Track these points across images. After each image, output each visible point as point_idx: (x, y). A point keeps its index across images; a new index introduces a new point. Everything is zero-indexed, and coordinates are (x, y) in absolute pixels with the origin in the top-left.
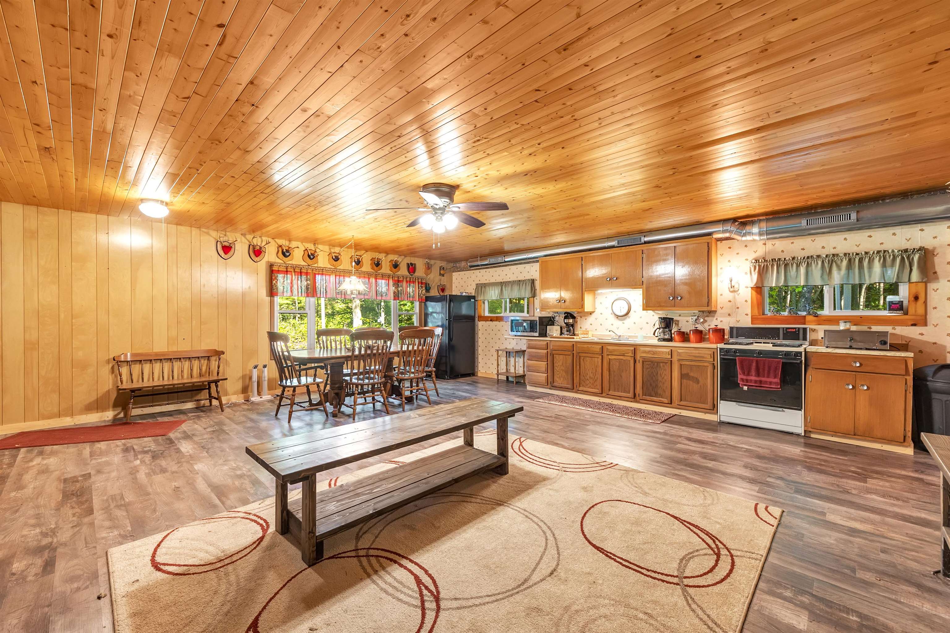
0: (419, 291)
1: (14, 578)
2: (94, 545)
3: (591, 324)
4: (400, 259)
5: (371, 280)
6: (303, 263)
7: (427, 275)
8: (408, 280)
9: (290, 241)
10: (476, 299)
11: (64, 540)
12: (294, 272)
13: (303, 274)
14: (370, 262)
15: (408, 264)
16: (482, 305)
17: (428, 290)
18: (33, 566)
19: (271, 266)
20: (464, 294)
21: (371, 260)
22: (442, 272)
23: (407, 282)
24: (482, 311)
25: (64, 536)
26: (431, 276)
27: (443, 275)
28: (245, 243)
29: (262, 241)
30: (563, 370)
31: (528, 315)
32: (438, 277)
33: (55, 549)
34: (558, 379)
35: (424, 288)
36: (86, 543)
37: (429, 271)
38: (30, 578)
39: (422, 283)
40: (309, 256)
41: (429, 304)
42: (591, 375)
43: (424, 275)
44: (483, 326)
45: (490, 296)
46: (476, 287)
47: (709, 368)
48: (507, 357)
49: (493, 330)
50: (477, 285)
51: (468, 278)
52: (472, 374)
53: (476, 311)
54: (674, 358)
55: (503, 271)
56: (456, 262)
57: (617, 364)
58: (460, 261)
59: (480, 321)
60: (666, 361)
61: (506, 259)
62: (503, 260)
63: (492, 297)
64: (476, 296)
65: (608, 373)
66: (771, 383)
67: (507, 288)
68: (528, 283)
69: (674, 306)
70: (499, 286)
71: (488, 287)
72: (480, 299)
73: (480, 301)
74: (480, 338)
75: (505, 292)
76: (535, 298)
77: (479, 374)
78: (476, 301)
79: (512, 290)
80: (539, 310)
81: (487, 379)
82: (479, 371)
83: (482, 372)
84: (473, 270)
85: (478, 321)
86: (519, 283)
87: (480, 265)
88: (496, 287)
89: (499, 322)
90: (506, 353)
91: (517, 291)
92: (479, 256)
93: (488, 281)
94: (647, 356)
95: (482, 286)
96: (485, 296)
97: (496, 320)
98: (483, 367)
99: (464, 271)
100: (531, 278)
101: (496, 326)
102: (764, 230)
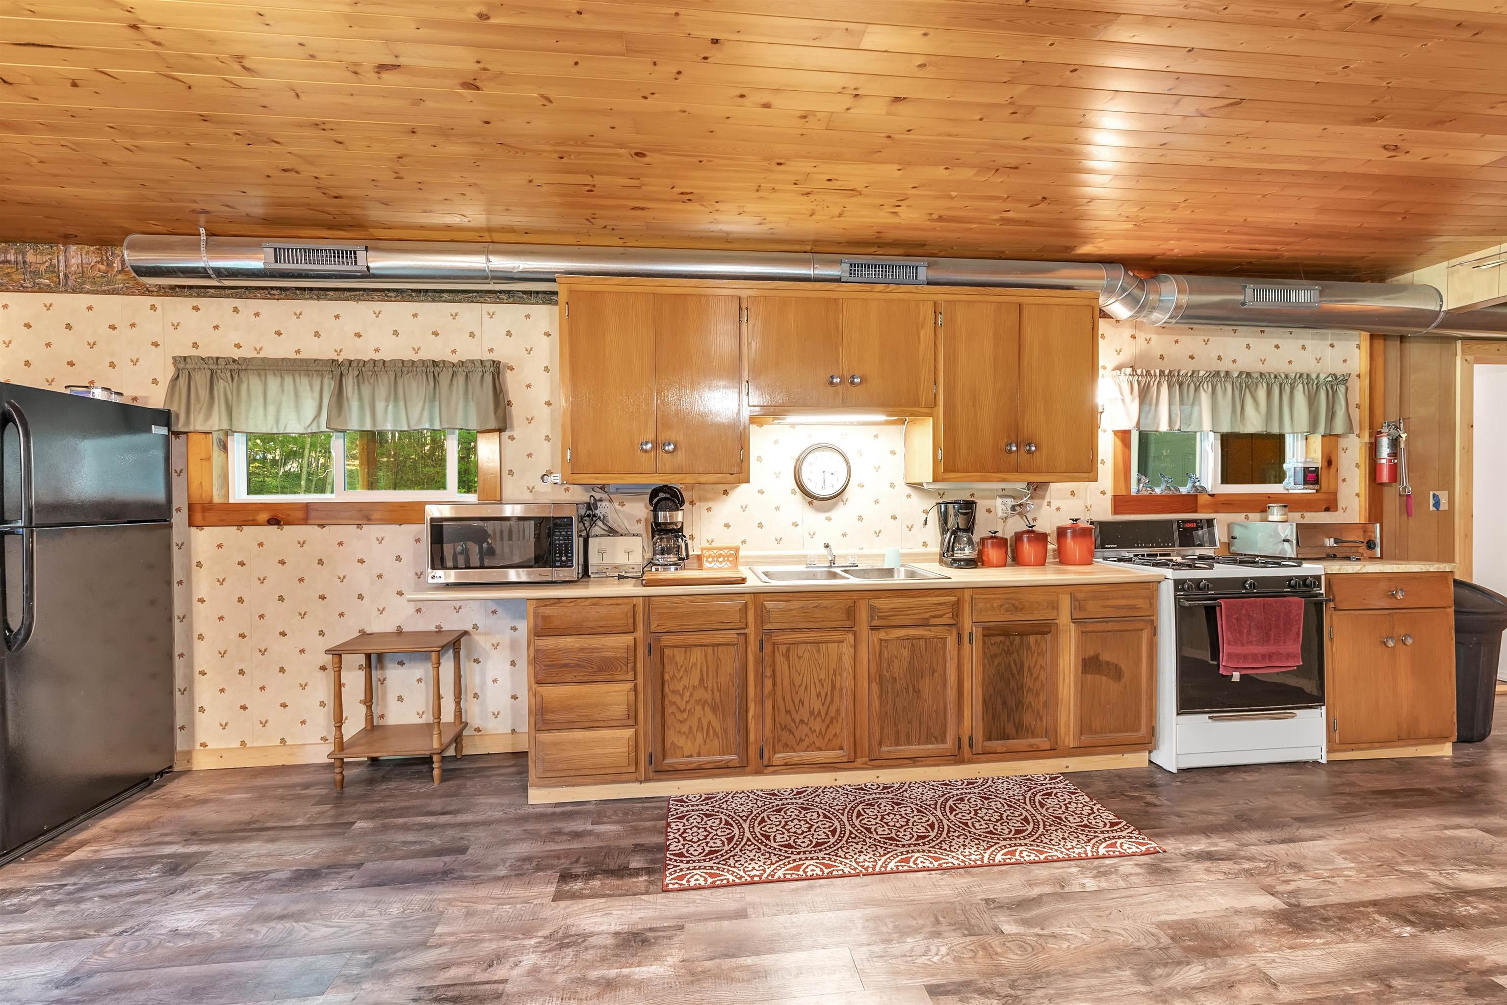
3: (727, 526)
10: (180, 427)
16: (216, 454)
24: (216, 482)
30: (704, 703)
31: (472, 498)
34: (681, 741)
42: (817, 705)
44: (220, 546)
45: (265, 415)
46: (178, 370)
47: (1145, 635)
48: (368, 669)
49: (282, 562)
50: (182, 364)
51: (113, 327)
52: (161, 773)
53: (178, 483)
54: (1064, 618)
55: (337, 317)
56: (24, 242)
57: (905, 653)
58: (51, 242)
59: (199, 527)
60: (1045, 629)
61: (371, 262)
62: (356, 261)
63: (277, 421)
64: (174, 409)
65: (875, 687)
66: (1289, 656)
67: (366, 390)
68: (481, 374)
69: (1016, 469)
70: (322, 376)
71: (260, 375)
72: (199, 428)
73: (203, 436)
74: (202, 601)
75: (355, 404)
76: (505, 435)
77: (202, 762)
78: (177, 434)
79: (396, 399)
80: (557, 478)
81: (260, 782)
82: (198, 747)
83: (217, 750)
84: (147, 292)
85: (191, 525)
86: (436, 373)
87: (213, 269)
88: (305, 381)
89: (322, 526)
90: (368, 657)
91: (421, 404)
92: (202, 222)
93: (246, 353)
94: (997, 617)
95: (212, 370)
96: (234, 415)
97: (303, 519)
98: (224, 726)
99: (87, 293)
100: (487, 356)
101: (302, 544)
102: (1185, 299)
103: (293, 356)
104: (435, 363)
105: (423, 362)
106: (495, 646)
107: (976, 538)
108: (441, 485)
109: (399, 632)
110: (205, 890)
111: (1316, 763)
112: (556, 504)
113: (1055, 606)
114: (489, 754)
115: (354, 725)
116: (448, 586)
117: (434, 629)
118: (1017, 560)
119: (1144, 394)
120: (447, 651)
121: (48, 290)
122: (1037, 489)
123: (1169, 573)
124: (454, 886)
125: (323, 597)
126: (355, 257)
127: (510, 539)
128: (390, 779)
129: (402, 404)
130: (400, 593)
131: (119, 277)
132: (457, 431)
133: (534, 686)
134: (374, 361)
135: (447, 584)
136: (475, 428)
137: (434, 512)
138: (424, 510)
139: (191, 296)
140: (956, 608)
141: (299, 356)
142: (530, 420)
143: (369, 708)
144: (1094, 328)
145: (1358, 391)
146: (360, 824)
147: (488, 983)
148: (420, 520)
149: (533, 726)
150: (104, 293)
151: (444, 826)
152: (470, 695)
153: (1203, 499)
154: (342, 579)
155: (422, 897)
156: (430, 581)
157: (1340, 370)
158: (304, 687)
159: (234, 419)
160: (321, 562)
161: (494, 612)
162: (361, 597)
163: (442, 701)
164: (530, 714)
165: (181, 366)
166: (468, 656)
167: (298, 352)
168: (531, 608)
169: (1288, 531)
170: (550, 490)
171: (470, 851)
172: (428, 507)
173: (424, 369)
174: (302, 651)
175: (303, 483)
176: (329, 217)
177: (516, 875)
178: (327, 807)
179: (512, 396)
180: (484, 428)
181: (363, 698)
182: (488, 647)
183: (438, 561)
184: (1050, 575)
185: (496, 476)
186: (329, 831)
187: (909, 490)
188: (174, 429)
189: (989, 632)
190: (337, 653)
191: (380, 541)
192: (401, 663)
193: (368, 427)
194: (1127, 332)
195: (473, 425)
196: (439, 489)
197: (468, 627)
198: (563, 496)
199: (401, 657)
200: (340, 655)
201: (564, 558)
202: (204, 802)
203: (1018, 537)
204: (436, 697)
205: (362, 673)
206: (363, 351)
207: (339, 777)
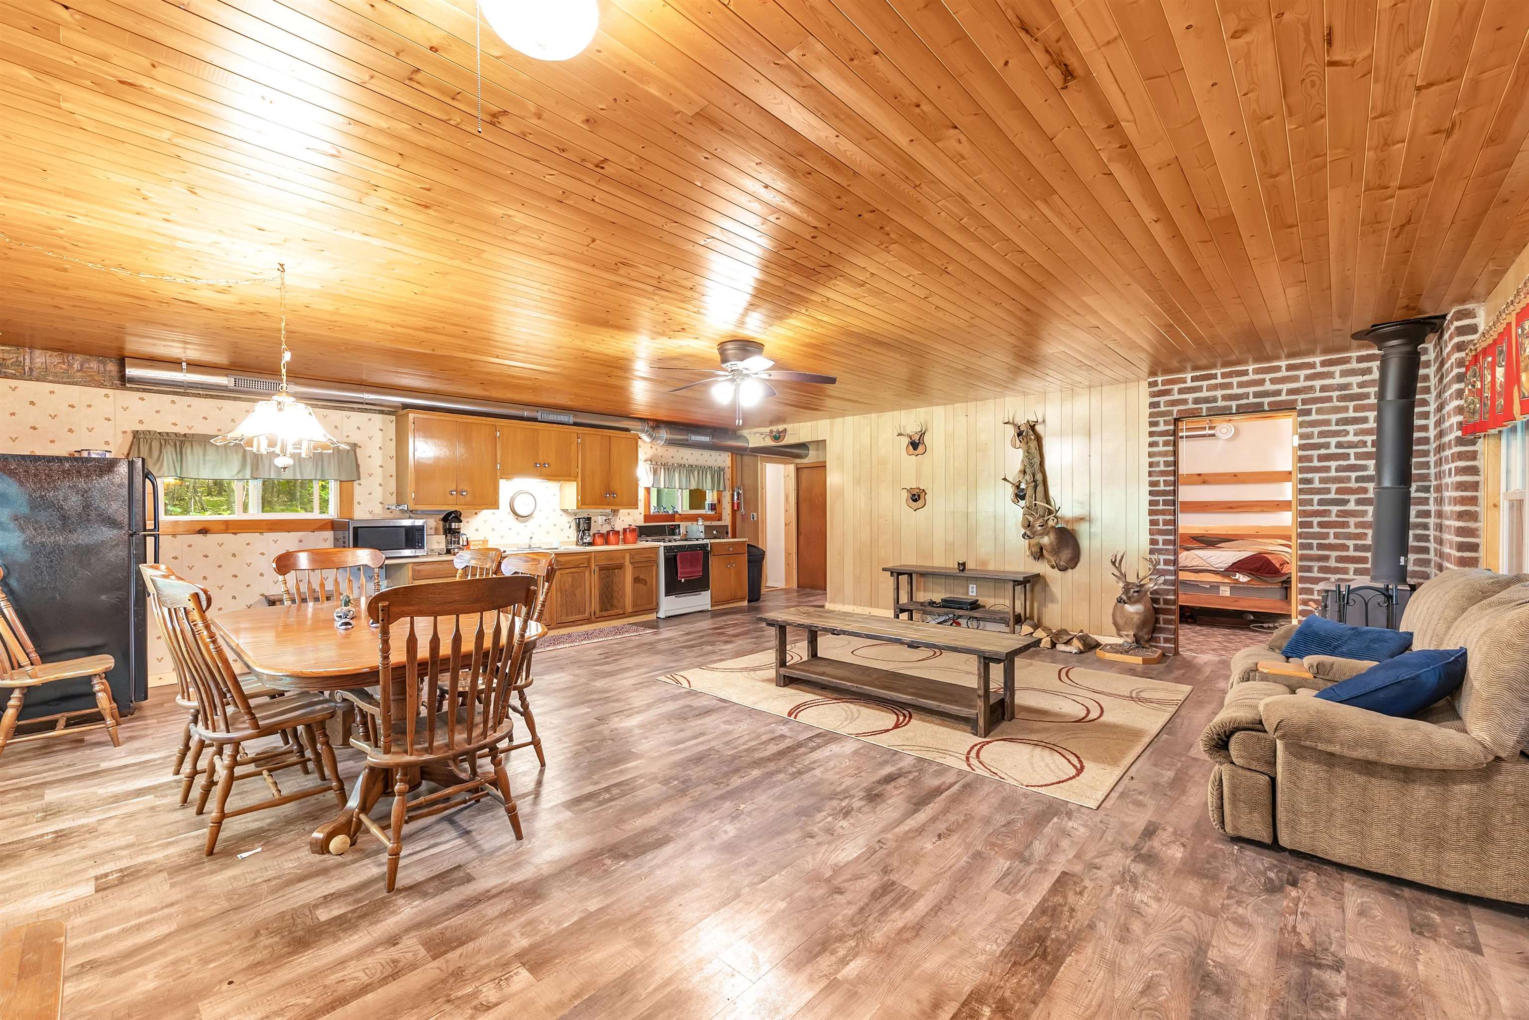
1: (1184, 840)
2: (1100, 825)
3: (477, 530)
11: (1120, 854)
18: (1164, 842)
25: (1117, 861)
33: (1136, 848)
36: (1104, 832)
38: (1171, 830)
46: (137, 438)
47: (654, 568)
49: (206, 556)
51: (72, 406)
54: (627, 563)
57: (570, 579)
58: (18, 346)
60: (620, 567)
65: (559, 593)
66: (698, 572)
69: (608, 504)
75: (267, 463)
76: (356, 483)
80: (405, 507)
89: (235, 534)
93: (182, 429)
94: (604, 563)
95: (165, 440)
96: (182, 468)
97: (222, 530)
99: (50, 382)
101: (220, 545)
102: (669, 436)
107: (591, 533)
111: (708, 611)
113: (624, 558)
118: (607, 543)
119: (655, 472)
121: (14, 377)
122: (615, 512)
123: (662, 544)
125: (235, 576)
129: (298, 465)
131: (78, 374)
139: (138, 391)
140: (589, 560)
142: (370, 475)
144: (637, 443)
145: (728, 475)
150: (65, 383)
153: (677, 516)
154: (249, 565)
157: (722, 465)
159: (181, 470)
160: (234, 555)
162: (262, 575)
165: (140, 436)
167: (219, 430)
169: (702, 529)
179: (360, 462)
184: (621, 547)
187: (562, 513)
189: (602, 569)
191: (275, 542)
194: (650, 445)
195: (343, 478)
201: (420, 545)
203: (608, 532)
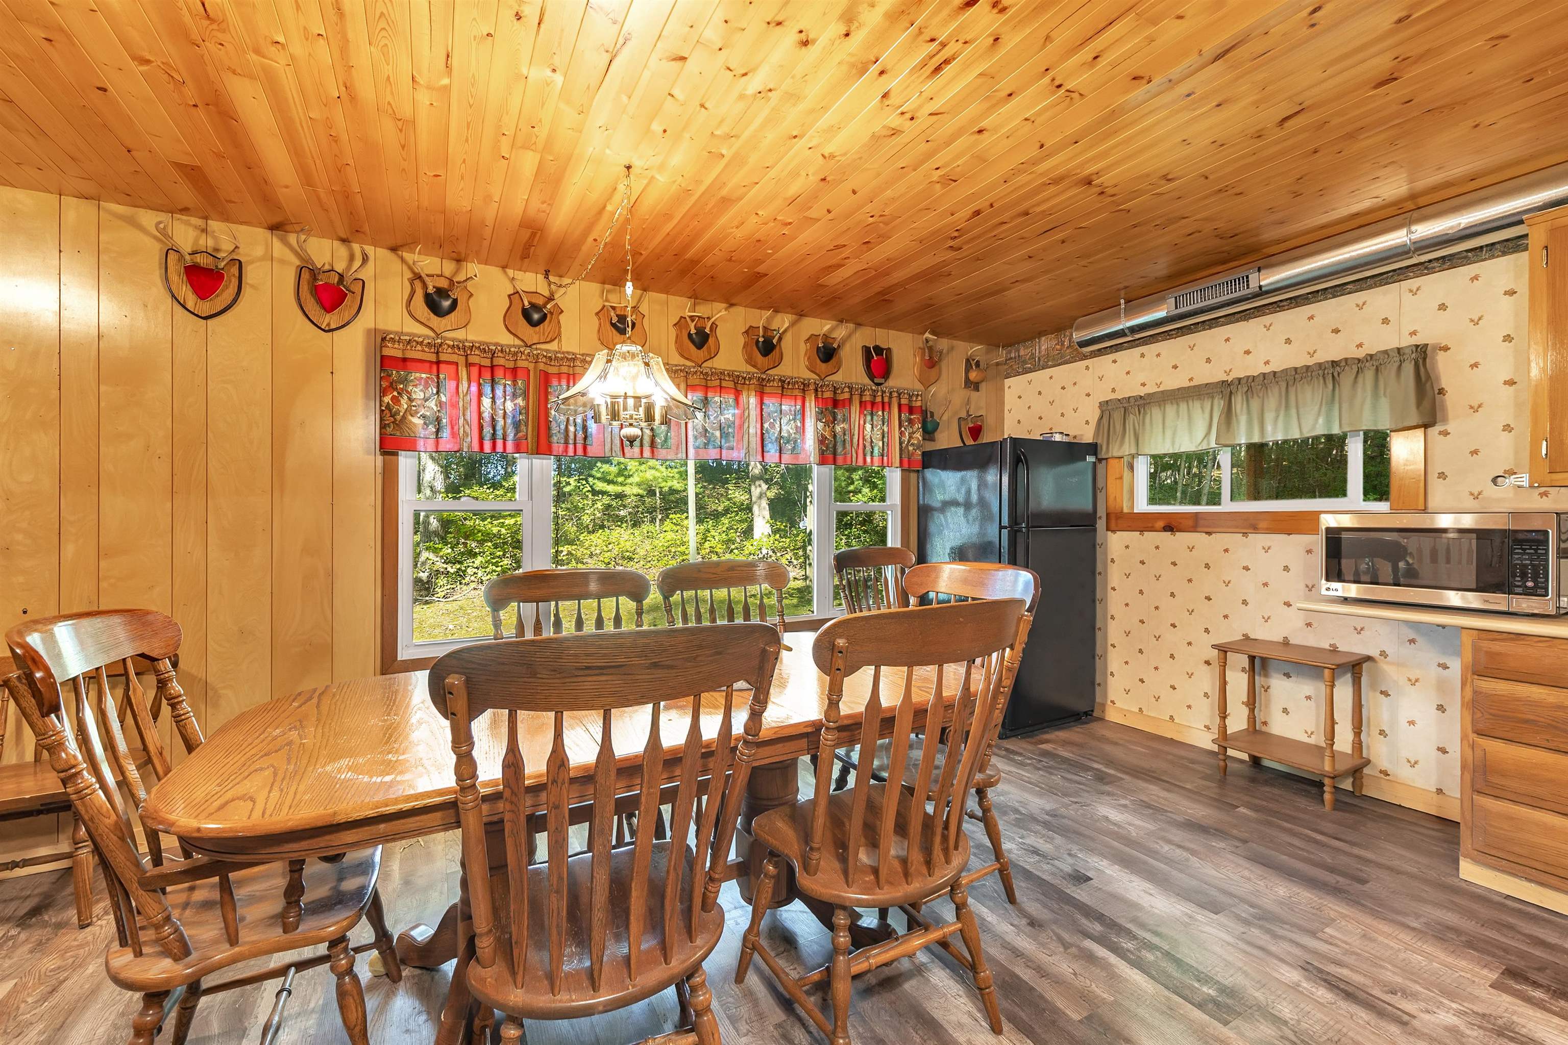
0: (902, 434)
4: (841, 333)
5: (744, 397)
6: (506, 339)
7: (927, 387)
8: (867, 398)
9: (459, 261)
10: (1103, 455)
12: (469, 365)
13: (499, 373)
14: (741, 340)
15: (867, 350)
16: (1126, 473)
17: (929, 432)
19: (380, 338)
20: (1058, 438)
21: (747, 332)
22: (973, 375)
23: (862, 404)
24: (1125, 496)
26: (939, 390)
27: (977, 389)
28: (282, 262)
29: (352, 258)
31: (1383, 506)
32: (960, 395)
35: (918, 426)
37: (934, 371)
39: (911, 410)
40: (526, 314)
41: (935, 476)
43: (918, 386)
44: (1127, 547)
45: (1164, 439)
46: (1102, 412)
48: (1251, 673)
49: (1174, 564)
50: (1105, 407)
51: (1063, 388)
52: (1086, 714)
53: (1101, 497)
55: (1227, 340)
56: (1018, 343)
58: (1032, 339)
59: (1114, 531)
61: (1264, 279)
62: (1248, 285)
63: (1173, 443)
64: (1099, 442)
67: (1255, 404)
68: (1398, 364)
70: (1213, 398)
71: (1160, 406)
72: (1116, 454)
73: (1117, 460)
74: (1114, 589)
75: (1243, 419)
76: (1433, 431)
77: (1112, 715)
78: (1100, 460)
79: (1287, 407)
80: (1524, 480)
81: (1155, 745)
82: (1109, 702)
83: (1122, 709)
84: (1085, 357)
85: (1108, 529)
86: (1336, 374)
87: (1128, 328)
88: (1197, 404)
89: (1209, 533)
90: (1252, 659)
91: (1316, 408)
92: (1122, 296)
93: (1151, 389)
95: (1125, 408)
96: (1140, 442)
97: (1193, 527)
98: (1127, 692)
99: (1050, 367)
100: (1407, 341)
101: (1191, 549)
103: (1186, 384)
104: (1334, 364)
105: (1320, 365)
106: (1414, 682)
108: (1341, 491)
109: (1286, 643)
110: (1123, 802)
112: (1515, 514)
114: (1400, 806)
115: (1237, 722)
116: (1346, 600)
117: (1327, 647)
120: (1345, 673)
124: (1348, 905)
125: (1209, 598)
126: (1248, 281)
127: (1448, 561)
128: (1272, 785)
129: (1293, 411)
130: (1288, 604)
132: (1361, 433)
133: (1472, 736)
134: (1264, 374)
135: (1346, 599)
136: (1388, 427)
137: (1329, 521)
138: (1318, 519)
139: (1111, 353)
141: (1192, 384)
142: (1477, 408)
143: (1252, 711)
146: (1242, 810)
147: (1389, 1004)
148: (1315, 530)
149: (1469, 785)
150: (1059, 365)
151: (1337, 850)
152: (1375, 732)
154: (1227, 584)
155: (1309, 895)
156: (1324, 592)
158: (1190, 675)
159: (1140, 445)
160: (1207, 566)
161: (1412, 641)
162: (1245, 602)
163: (1336, 726)
164: (1463, 767)
165: (1104, 408)
166: (1373, 686)
167: (1191, 379)
168: (1467, 639)
170: (1511, 495)
171: (1368, 885)
172: (1323, 516)
173: (1321, 372)
174: (1190, 644)
175: (1179, 494)
176: (1225, 255)
177: (1433, 935)
178: (1214, 785)
179: (1445, 382)
180: (1401, 426)
181: (1245, 700)
182: (1403, 681)
183: (1334, 573)
185: (1419, 481)
186: (1216, 804)
188: (1099, 457)
190: (1223, 650)
191: (1267, 550)
192: (1288, 675)
193: (1256, 439)
195: (1384, 424)
196: (1337, 496)
197: (1374, 652)
198: (1535, 502)
199: (1288, 668)
200: (1226, 652)
201: (1530, 584)
202: (1116, 744)
204: (1329, 722)
205: (1245, 677)
206: (1254, 367)
207: (1222, 763)
